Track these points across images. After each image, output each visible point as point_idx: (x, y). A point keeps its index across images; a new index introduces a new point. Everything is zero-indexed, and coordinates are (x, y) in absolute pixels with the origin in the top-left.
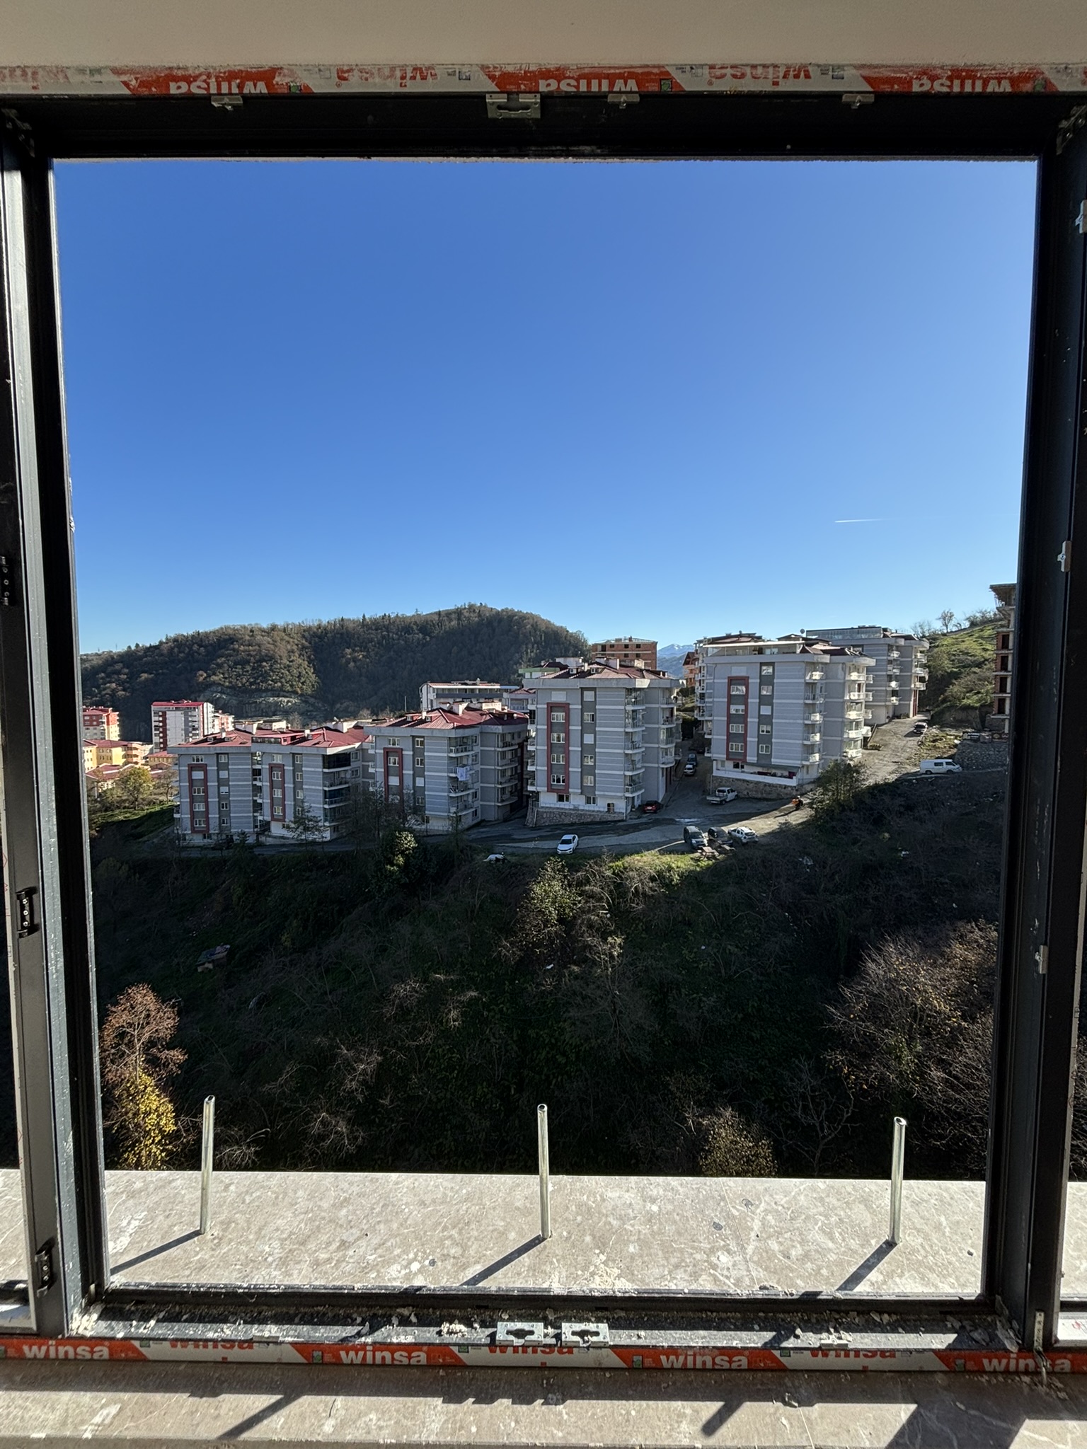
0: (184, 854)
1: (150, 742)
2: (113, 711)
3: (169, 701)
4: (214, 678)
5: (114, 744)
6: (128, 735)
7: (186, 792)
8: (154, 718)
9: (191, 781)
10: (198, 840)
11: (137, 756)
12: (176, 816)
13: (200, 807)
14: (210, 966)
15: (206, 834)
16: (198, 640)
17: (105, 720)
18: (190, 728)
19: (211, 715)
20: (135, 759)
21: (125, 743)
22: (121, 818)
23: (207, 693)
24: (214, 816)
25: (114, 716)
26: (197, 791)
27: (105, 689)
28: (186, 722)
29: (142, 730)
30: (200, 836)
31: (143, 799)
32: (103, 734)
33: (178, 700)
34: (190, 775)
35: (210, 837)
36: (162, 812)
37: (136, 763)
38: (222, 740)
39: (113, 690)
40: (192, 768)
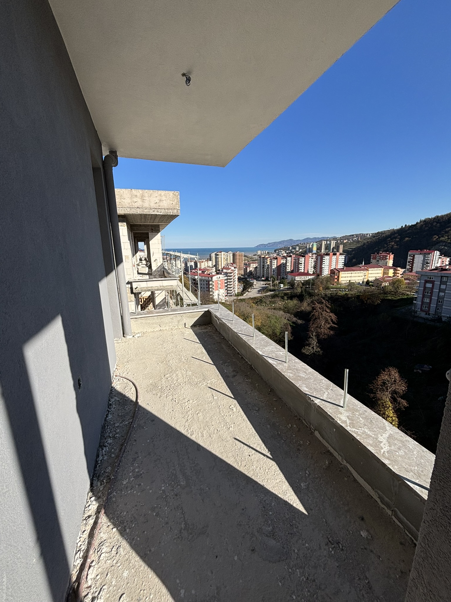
0: (415, 319)
1: (405, 268)
2: (392, 254)
3: (417, 250)
4: (442, 239)
5: (390, 268)
6: (396, 265)
7: (421, 292)
8: (409, 258)
9: (425, 288)
10: (423, 315)
11: (398, 273)
12: (414, 302)
13: (427, 300)
14: (420, 372)
15: (427, 313)
16: (437, 219)
17: (388, 258)
18: (425, 263)
19: (438, 257)
20: (398, 275)
21: (395, 268)
22: (390, 298)
23: (437, 246)
24: (433, 305)
25: (392, 256)
26: (427, 292)
27: (389, 245)
28: (424, 259)
29: (402, 262)
30: (424, 313)
31: (400, 292)
32: (386, 263)
33: (421, 249)
34: (425, 285)
35: (429, 314)
36: (407, 299)
37: (398, 276)
38: (446, 270)
39: (393, 245)
40: (426, 282)
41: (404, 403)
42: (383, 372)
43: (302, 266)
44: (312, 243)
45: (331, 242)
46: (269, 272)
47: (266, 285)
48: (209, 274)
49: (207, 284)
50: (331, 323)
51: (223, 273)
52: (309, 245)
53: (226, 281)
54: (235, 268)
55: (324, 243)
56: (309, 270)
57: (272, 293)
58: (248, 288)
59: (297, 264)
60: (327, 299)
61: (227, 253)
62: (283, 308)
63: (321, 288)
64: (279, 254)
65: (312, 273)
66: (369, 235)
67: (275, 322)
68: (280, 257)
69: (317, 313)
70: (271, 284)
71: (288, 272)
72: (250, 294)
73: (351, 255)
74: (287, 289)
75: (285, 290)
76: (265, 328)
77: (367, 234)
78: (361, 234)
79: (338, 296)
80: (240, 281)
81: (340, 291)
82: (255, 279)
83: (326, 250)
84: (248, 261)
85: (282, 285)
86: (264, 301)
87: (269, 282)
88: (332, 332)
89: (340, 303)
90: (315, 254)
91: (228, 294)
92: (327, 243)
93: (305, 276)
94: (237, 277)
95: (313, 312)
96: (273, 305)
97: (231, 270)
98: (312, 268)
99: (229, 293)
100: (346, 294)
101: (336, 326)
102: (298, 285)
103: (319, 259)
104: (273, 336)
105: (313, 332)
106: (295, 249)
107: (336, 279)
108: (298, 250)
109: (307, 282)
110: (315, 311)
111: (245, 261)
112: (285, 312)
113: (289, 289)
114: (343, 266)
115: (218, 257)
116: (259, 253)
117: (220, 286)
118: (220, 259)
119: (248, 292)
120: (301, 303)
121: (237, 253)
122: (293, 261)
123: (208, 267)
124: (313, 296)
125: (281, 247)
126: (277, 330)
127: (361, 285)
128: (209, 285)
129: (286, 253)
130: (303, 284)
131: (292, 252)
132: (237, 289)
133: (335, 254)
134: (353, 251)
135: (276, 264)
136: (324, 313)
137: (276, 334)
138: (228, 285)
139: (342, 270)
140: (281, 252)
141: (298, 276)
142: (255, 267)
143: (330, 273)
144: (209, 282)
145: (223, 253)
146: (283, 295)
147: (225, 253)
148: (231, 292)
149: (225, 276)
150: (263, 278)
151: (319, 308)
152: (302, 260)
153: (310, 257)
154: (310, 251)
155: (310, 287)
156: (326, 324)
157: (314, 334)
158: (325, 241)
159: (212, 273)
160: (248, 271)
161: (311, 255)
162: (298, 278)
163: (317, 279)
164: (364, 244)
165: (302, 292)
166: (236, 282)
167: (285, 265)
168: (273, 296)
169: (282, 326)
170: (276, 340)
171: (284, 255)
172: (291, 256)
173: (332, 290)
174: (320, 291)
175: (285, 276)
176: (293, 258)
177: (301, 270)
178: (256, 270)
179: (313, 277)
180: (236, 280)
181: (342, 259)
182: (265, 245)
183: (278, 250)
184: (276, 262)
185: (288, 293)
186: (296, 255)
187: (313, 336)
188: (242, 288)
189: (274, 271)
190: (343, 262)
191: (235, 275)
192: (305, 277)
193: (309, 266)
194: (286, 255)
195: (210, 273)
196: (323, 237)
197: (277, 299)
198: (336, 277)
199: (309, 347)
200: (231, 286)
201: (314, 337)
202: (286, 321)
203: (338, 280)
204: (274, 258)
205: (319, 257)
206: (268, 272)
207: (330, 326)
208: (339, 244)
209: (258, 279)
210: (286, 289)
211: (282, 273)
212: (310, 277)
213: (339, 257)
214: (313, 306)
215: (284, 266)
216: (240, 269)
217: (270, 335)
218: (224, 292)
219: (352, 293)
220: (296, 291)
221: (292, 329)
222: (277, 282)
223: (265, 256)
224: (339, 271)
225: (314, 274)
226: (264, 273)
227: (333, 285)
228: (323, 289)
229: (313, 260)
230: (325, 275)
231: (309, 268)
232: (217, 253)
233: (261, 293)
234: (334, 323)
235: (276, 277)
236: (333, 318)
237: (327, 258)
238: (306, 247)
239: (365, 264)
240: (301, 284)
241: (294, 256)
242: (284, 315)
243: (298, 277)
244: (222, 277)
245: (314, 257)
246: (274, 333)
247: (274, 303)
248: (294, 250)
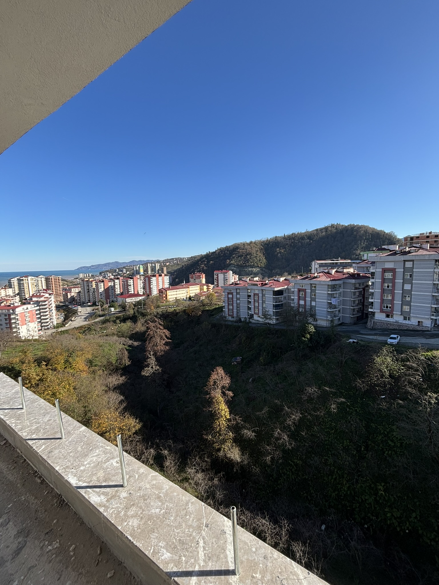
0: (226, 323)
1: (214, 284)
2: (204, 274)
3: (219, 270)
4: (232, 262)
5: (204, 285)
6: (207, 282)
7: (226, 302)
8: (215, 276)
9: (228, 298)
10: (230, 318)
11: (210, 289)
12: (224, 309)
13: (231, 307)
14: (236, 363)
15: (233, 317)
16: (227, 249)
17: (201, 277)
18: (225, 280)
19: (232, 275)
20: (210, 290)
21: (207, 284)
22: (207, 309)
23: (230, 267)
24: (235, 310)
25: (204, 275)
26: (230, 301)
27: (201, 267)
28: (224, 277)
29: (211, 280)
30: (231, 317)
31: (213, 303)
32: (201, 281)
33: (221, 270)
34: (228, 296)
35: (234, 317)
36: (219, 308)
37: (210, 291)
38: (238, 284)
39: (203, 267)
40: (228, 294)
41: (231, 394)
42: (213, 373)
43: (131, 287)
44: (138, 265)
45: (156, 265)
46: (96, 296)
47: (93, 310)
48: (9, 306)
49: (6, 319)
50: (166, 339)
51: (32, 303)
52: (136, 268)
53: (39, 312)
54: (50, 294)
55: (150, 265)
56: (139, 291)
57: (102, 318)
58: (71, 316)
59: (126, 286)
60: (159, 316)
61: (36, 278)
62: (116, 333)
63: (152, 308)
64: (105, 276)
65: (142, 294)
66: (186, 259)
67: (109, 350)
68: (106, 279)
69: (152, 332)
70: (100, 309)
71: (118, 295)
72: (74, 323)
73: (174, 275)
74: (119, 312)
75: (116, 314)
76: (97, 359)
77: (184, 258)
78: (179, 258)
79: (168, 312)
80: (59, 310)
81: (169, 307)
82: (80, 305)
83: (152, 272)
84: (68, 286)
85: (113, 308)
86: (93, 328)
87: (97, 307)
88: (167, 348)
89: (171, 319)
90: (143, 275)
91: (43, 327)
92: (152, 265)
93: (136, 297)
94: (54, 305)
95: (147, 332)
96: (105, 332)
97: (45, 298)
98: (142, 289)
99: (44, 326)
100: (175, 310)
101: (170, 341)
102: (130, 307)
103: (147, 280)
104: (108, 366)
105: (150, 352)
106: (122, 271)
107: (165, 297)
108: (125, 272)
109: (139, 303)
110: (149, 330)
111: (63, 285)
112: (119, 337)
113: (121, 311)
114: (169, 285)
115: (23, 283)
116: (81, 276)
117: (29, 319)
118: (25, 285)
119: (71, 321)
120: (135, 324)
121: (52, 277)
122: (121, 283)
123: (6, 296)
124: (145, 315)
125: (107, 269)
126: (112, 358)
127: (185, 301)
128: (10, 319)
129: (113, 276)
130: (135, 305)
131: (119, 274)
132: (55, 320)
133: (160, 275)
134: (175, 272)
135: (102, 287)
136: (159, 330)
137: (112, 363)
138: (41, 316)
139: (169, 289)
140: (107, 274)
141: (129, 298)
142: (77, 291)
143: (158, 293)
144: (10, 315)
145: (30, 278)
146: (115, 319)
147: (33, 278)
148: (48, 324)
149: (36, 305)
150: (89, 304)
151: (153, 327)
152: (131, 282)
153: (138, 278)
154: (138, 273)
155: (142, 308)
156: (161, 340)
157: (152, 353)
158: (150, 263)
159: (13, 304)
160: (69, 297)
161: (139, 277)
162: (128, 300)
163: (147, 299)
164: (183, 266)
165: (134, 313)
166: (54, 311)
167: (113, 288)
168: (104, 322)
169: (118, 353)
170: (112, 369)
171: (110, 277)
172: (118, 279)
173: (162, 307)
174: (152, 310)
175: (114, 299)
176: (121, 281)
177: (131, 291)
178: (79, 294)
179: (144, 297)
180: (54, 308)
181: (167, 279)
182: (87, 267)
183: (104, 273)
184: (102, 285)
185: (120, 316)
186: (124, 277)
187: (151, 355)
188: (63, 318)
189: (101, 295)
190: (169, 282)
191: (50, 303)
192: (136, 298)
193: (139, 287)
194: (113, 277)
195: (11, 304)
196: (148, 260)
197: (108, 324)
198: (164, 296)
199: (149, 367)
200: (46, 317)
201: (152, 357)
202: (121, 346)
203: (166, 298)
204: (100, 281)
205: (147, 279)
206: (95, 296)
207: (166, 342)
208: (162, 266)
209: (83, 304)
210: (118, 313)
211: (111, 296)
212: (140, 298)
213: (165, 278)
214: (148, 325)
215: (112, 289)
216: (57, 295)
217: (105, 366)
218: (36, 325)
219: (179, 308)
220: (128, 313)
221: (129, 353)
222: (106, 306)
223: (89, 280)
224: (166, 290)
225: (144, 294)
226: (90, 298)
227: (163, 303)
228: (154, 308)
229: (141, 281)
230: (154, 294)
231: (139, 289)
232: (21, 278)
233: (89, 321)
234: (168, 338)
235: (105, 300)
236: (166, 334)
237: (154, 279)
238: (133, 269)
239: (185, 283)
240: (133, 305)
241: (121, 278)
242: (118, 340)
243: (129, 299)
244: (31, 307)
245: (142, 279)
246: (109, 362)
247: (105, 328)
248: (121, 272)
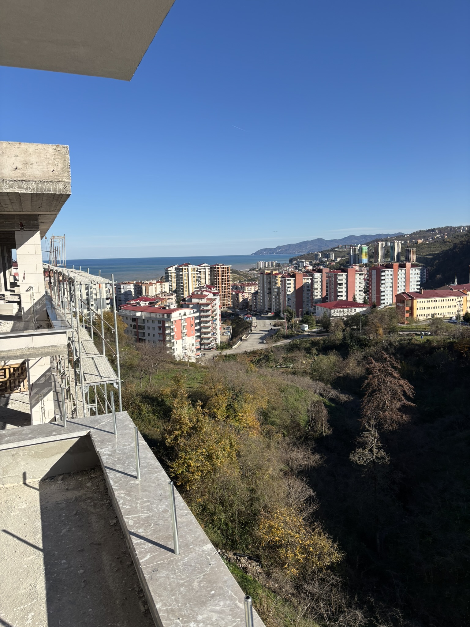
43: (342, 288)
44: (359, 246)
45: (394, 244)
46: (281, 301)
47: (275, 326)
48: (164, 308)
49: (159, 328)
50: (403, 398)
51: (191, 306)
52: (354, 250)
53: (198, 321)
54: (214, 294)
55: (382, 245)
56: (356, 297)
57: (288, 341)
58: (242, 333)
59: (332, 286)
60: (393, 351)
61: (199, 268)
62: (309, 371)
63: (381, 331)
64: (299, 266)
65: (361, 302)
66: (464, 229)
67: (296, 400)
68: (300, 272)
69: (376, 380)
70: (286, 325)
71: (317, 301)
72: (245, 344)
73: (431, 266)
74: (317, 333)
75: (312, 336)
76: (276, 413)
77: (459, 228)
78: (448, 227)
79: (413, 344)
80: (225, 321)
81: (417, 335)
82: (255, 315)
83: (385, 258)
84: (240, 282)
85: (307, 325)
86: (273, 357)
87: (281, 321)
88: (406, 418)
89: (417, 358)
90: (366, 265)
91: (202, 346)
92: (386, 244)
93: (349, 307)
94: (218, 312)
95: (367, 378)
96: (291, 366)
97: (208, 299)
98: (362, 293)
99: (204, 344)
100: (428, 340)
101: (413, 404)
102: (337, 326)
103: (373, 275)
104: (293, 428)
105: (370, 419)
106: (328, 256)
107: (407, 312)
108: (334, 259)
109: (354, 320)
110: (371, 376)
111: (233, 280)
112: (314, 379)
113: (320, 333)
114: (419, 287)
115: (182, 275)
116: (261, 264)
117: (186, 331)
118: (185, 277)
119: (242, 340)
120: (344, 359)
121: (219, 266)
122: (325, 279)
123: (162, 293)
124: (365, 345)
125: (302, 254)
126: (300, 416)
127: (454, 323)
128: (164, 328)
129: (311, 265)
130: (346, 323)
131: (322, 263)
132: (219, 335)
133: (402, 266)
134: (434, 259)
135: (292, 286)
136: (389, 379)
137: (298, 425)
138: (201, 328)
139: (418, 295)
140: (303, 262)
141: (336, 308)
142: (253, 292)
143: (395, 301)
144: (164, 322)
145: (191, 266)
146: (308, 345)
147: (195, 267)
148: (209, 341)
149: (195, 310)
150: (269, 314)
151: (379, 370)
152: (342, 278)
153: (357, 271)
154: (357, 260)
155: (359, 329)
156: (393, 401)
157: (372, 422)
158: (382, 241)
159: (169, 306)
160: (241, 300)
161: (358, 269)
162: (335, 313)
163: (371, 313)
164: (455, 246)
165: (344, 338)
166: (218, 322)
167: (310, 288)
168: (290, 348)
169: (310, 408)
170: (298, 436)
171: (307, 268)
172: (320, 271)
173: (401, 333)
174: (379, 337)
175: (311, 308)
176: (325, 275)
177: (341, 296)
178: (256, 297)
179: (364, 309)
180: (218, 317)
181: (415, 275)
182: (271, 249)
183: (297, 260)
184: (292, 282)
185: (318, 340)
186: (330, 268)
187: (370, 426)
188: (229, 333)
189: (289, 299)
190: (419, 279)
191: (214, 308)
192: (350, 309)
193: (356, 289)
194: (311, 268)
195: (166, 305)
196: (379, 235)
197: (297, 354)
198: (407, 308)
199: (364, 448)
200: (209, 330)
201: (373, 430)
202: (316, 398)
203: (412, 314)
204: (289, 274)
205: (374, 272)
206: (279, 302)
207: (403, 406)
208: (408, 247)
209: (259, 314)
210: (315, 334)
211: (306, 303)
212: (358, 310)
213: (411, 272)
214: (368, 366)
215: (308, 290)
216: (224, 296)
217: (287, 427)
218: (193, 341)
219: (438, 338)
220: (333, 337)
221: (329, 412)
222: (296, 320)
223: (272, 272)
224: (412, 297)
225: (365, 302)
226: (271, 304)
227: (403, 323)
228: (385, 332)
229: (363, 277)
230: (386, 304)
231: (356, 293)
232: (181, 268)
233: (267, 343)
234: (408, 398)
235: (294, 310)
236: (405, 389)
237: (388, 274)
238: (349, 253)
239: (459, 283)
240: (342, 324)
241: (325, 270)
242: (312, 385)
243: (336, 310)
244: (189, 313)
245: (365, 272)
246: (294, 423)
247: (292, 360)
248: (326, 259)
